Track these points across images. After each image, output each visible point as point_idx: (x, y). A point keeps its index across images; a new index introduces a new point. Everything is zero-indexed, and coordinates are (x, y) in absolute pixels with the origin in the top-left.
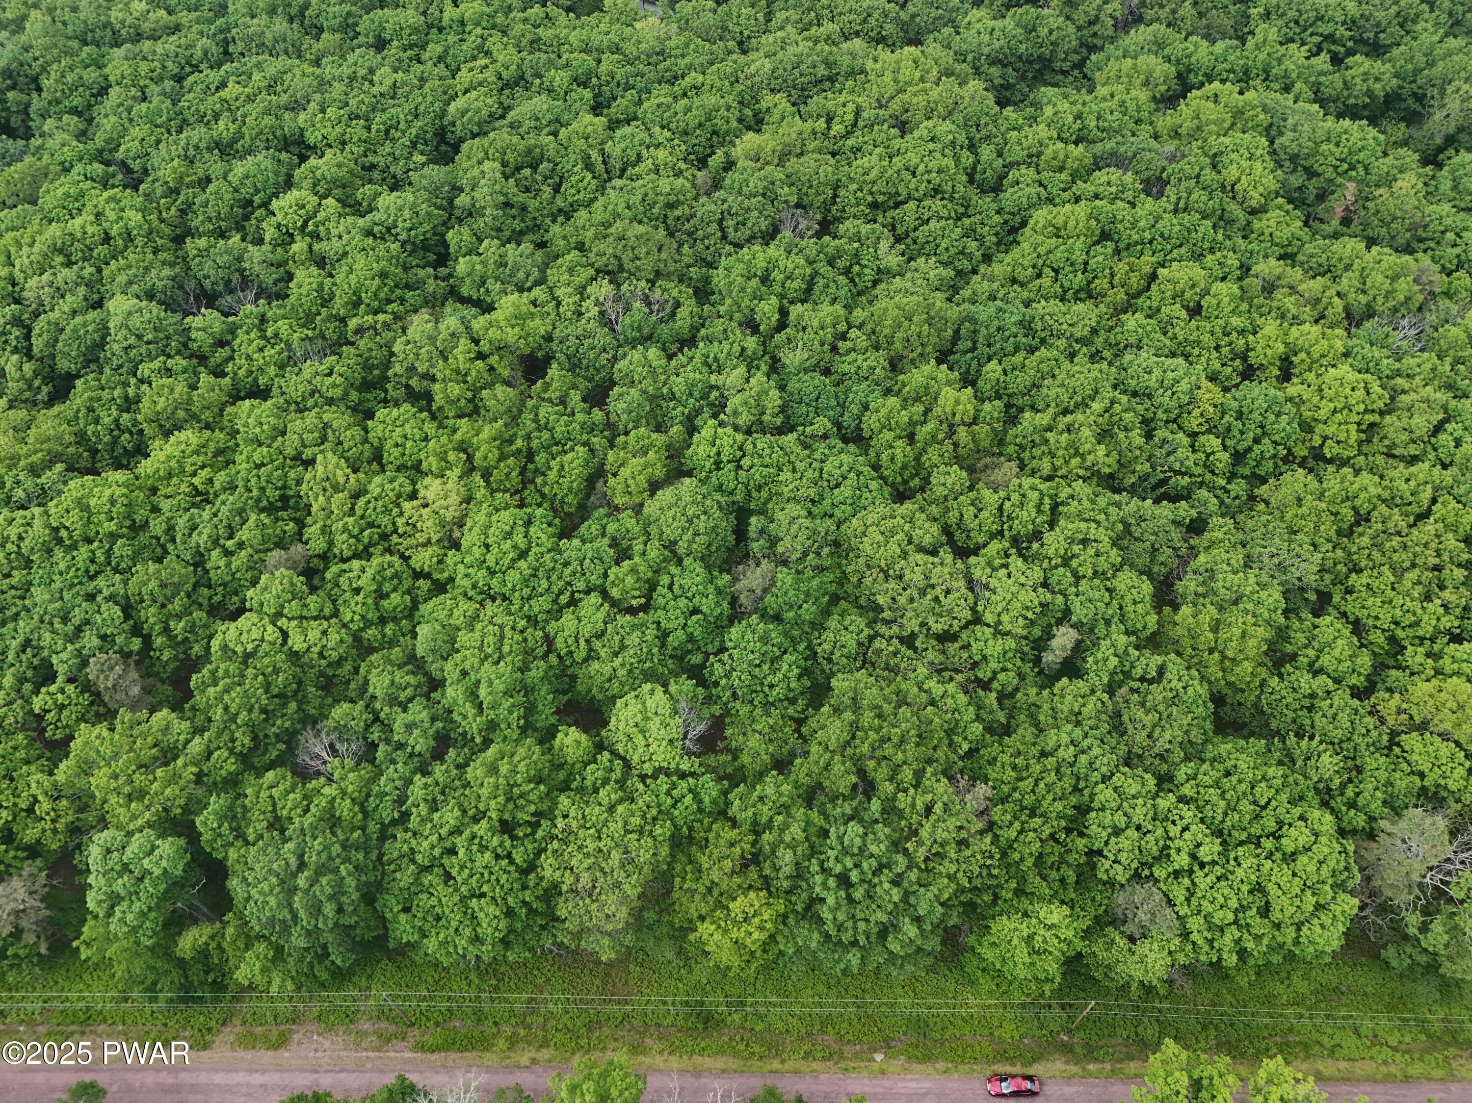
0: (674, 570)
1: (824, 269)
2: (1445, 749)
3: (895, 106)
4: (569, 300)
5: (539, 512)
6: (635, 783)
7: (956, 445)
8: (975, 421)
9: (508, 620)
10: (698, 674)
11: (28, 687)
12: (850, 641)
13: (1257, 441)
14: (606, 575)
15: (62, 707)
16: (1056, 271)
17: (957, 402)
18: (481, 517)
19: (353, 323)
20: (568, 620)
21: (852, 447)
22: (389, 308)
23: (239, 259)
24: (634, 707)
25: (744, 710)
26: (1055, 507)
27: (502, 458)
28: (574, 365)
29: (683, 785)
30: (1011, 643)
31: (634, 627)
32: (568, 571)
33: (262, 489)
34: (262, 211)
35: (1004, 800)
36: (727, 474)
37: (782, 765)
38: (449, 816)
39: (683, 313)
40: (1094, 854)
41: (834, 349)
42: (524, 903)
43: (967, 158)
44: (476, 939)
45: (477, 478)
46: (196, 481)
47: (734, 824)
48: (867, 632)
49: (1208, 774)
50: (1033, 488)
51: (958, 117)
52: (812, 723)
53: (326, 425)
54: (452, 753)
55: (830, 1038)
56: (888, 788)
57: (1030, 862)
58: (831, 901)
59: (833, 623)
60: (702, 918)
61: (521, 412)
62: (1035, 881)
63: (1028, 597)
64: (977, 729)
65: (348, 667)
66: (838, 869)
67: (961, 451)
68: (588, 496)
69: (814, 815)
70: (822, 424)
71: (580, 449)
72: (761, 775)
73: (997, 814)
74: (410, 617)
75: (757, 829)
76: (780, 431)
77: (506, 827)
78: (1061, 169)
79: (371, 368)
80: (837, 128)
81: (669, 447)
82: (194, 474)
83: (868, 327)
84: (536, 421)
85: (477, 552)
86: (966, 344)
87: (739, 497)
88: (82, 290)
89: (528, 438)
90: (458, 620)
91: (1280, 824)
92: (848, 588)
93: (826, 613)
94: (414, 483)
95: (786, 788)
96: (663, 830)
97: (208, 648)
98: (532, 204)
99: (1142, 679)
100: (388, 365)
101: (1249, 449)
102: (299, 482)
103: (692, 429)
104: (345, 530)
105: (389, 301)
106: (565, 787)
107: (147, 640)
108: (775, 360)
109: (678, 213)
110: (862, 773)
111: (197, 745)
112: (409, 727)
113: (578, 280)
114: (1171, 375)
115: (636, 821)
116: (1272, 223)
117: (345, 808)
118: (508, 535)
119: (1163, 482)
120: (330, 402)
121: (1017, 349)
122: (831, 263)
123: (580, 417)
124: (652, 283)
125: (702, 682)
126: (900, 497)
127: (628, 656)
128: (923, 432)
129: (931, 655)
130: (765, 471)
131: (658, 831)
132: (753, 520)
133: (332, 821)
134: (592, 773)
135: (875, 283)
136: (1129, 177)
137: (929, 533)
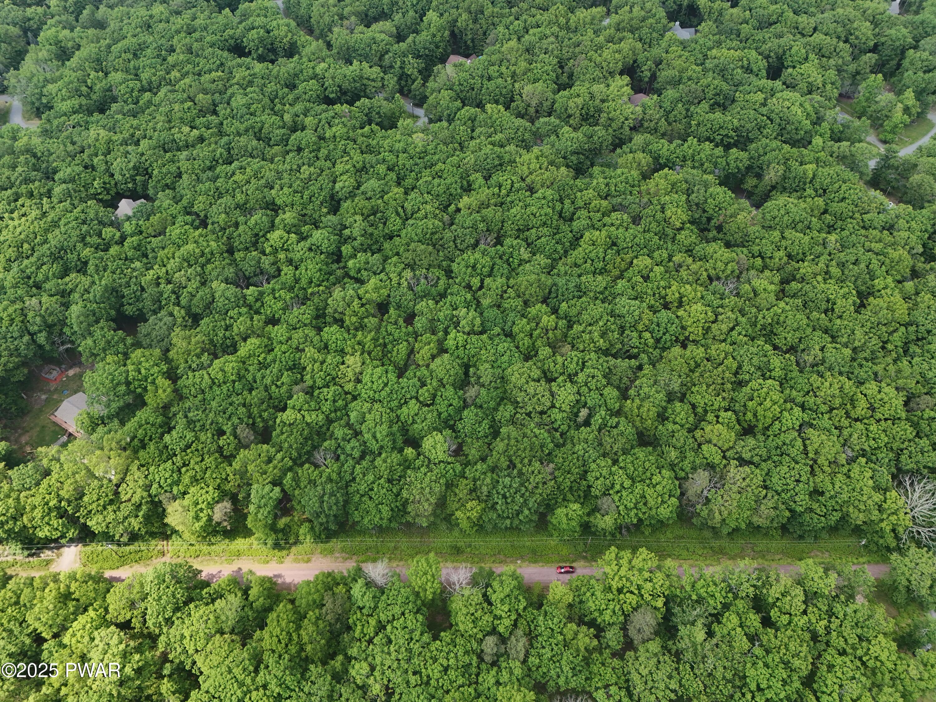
0: (443, 390)
1: (498, 261)
2: (714, 449)
3: (528, 180)
4: (395, 280)
5: (390, 368)
6: (432, 466)
7: (548, 338)
8: (556, 328)
9: (383, 410)
10: (452, 428)
11: (216, 437)
12: (507, 414)
13: (664, 334)
14: (417, 392)
15: (229, 444)
16: (593, 261)
17: (549, 321)
18: (369, 371)
19: (310, 291)
20: (404, 409)
21: (509, 339)
22: (324, 284)
23: (259, 262)
24: (431, 440)
25: (469, 440)
26: (583, 363)
27: (375, 347)
28: (399, 307)
29: (449, 466)
30: (565, 415)
31: (429, 411)
32: (404, 391)
33: (287, 362)
34: (263, 239)
35: (559, 469)
36: (461, 351)
37: (483, 459)
38: (371, 477)
39: (441, 282)
40: (589, 487)
41: (502, 296)
42: (397, 507)
43: (558, 206)
44: (381, 519)
45: (366, 355)
46: (260, 359)
47: (467, 478)
48: (514, 411)
49: (630, 458)
50: (576, 356)
51: (555, 186)
52: (494, 445)
53: (307, 335)
54: (368, 457)
55: (502, 556)
56: (519, 466)
57: (567, 489)
58: (500, 502)
59: (501, 408)
60: (457, 510)
61: (380, 328)
62: (569, 496)
63: (572, 398)
64: (551, 445)
65: (325, 428)
66: (502, 492)
67: (550, 341)
68: (407, 361)
69: (494, 475)
70: (497, 330)
71: (405, 343)
72: (476, 463)
73: (556, 473)
74: (345, 409)
75: (475, 480)
76: (481, 333)
77: (390, 481)
78: (598, 211)
79: (319, 310)
80: (504, 192)
81: (438, 340)
82: (259, 356)
83: (516, 287)
84: (387, 331)
85: (369, 384)
86: (553, 295)
87: (465, 360)
88: (198, 278)
89: (384, 338)
90: (365, 410)
91: (652, 475)
92: (507, 395)
93: (499, 404)
94: (343, 357)
95: (484, 466)
96: (442, 481)
97: (275, 422)
98: (376, 232)
99: (611, 427)
100: (325, 308)
101: (661, 338)
102: (300, 359)
103: (446, 333)
104: (320, 377)
105: (323, 281)
106: (408, 468)
107: (254, 419)
108: (478, 302)
109: (436, 236)
110: (511, 461)
111: (279, 456)
112: (353, 449)
113: (398, 270)
114: (632, 308)
115: (434, 478)
116: (683, 237)
117: (334, 476)
118: (380, 378)
119: (628, 351)
120: (305, 325)
121: (574, 297)
122: (501, 258)
123: (404, 330)
124: (428, 269)
125: (454, 431)
126: (527, 358)
127: (428, 422)
128: (536, 333)
129: (536, 420)
130: (475, 350)
131: (441, 481)
132: (471, 369)
133: (330, 480)
134: (418, 463)
135: (519, 265)
136: (625, 216)
137: (536, 373)
